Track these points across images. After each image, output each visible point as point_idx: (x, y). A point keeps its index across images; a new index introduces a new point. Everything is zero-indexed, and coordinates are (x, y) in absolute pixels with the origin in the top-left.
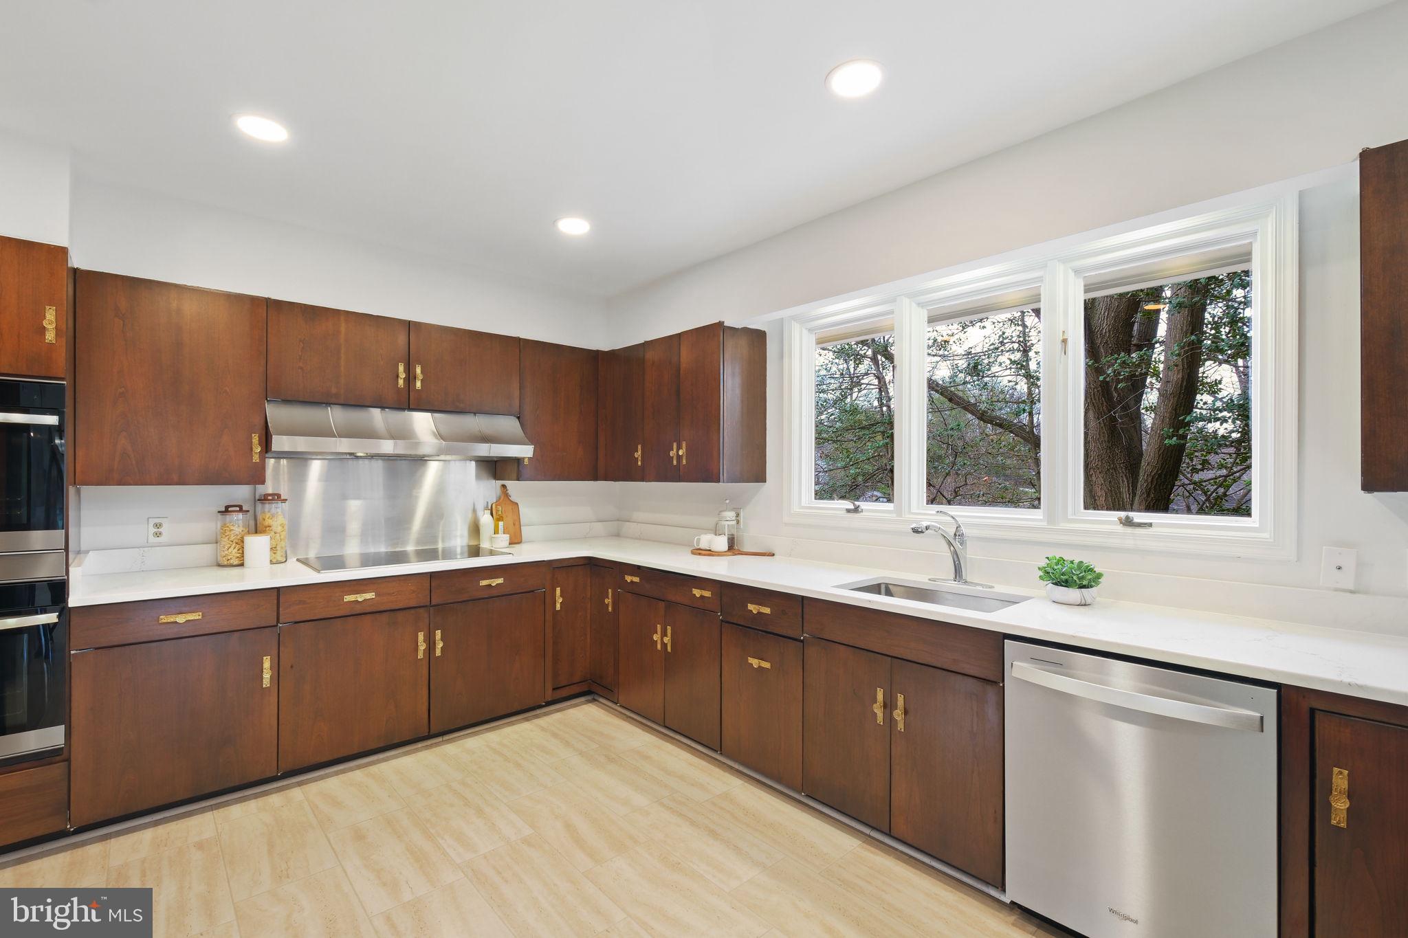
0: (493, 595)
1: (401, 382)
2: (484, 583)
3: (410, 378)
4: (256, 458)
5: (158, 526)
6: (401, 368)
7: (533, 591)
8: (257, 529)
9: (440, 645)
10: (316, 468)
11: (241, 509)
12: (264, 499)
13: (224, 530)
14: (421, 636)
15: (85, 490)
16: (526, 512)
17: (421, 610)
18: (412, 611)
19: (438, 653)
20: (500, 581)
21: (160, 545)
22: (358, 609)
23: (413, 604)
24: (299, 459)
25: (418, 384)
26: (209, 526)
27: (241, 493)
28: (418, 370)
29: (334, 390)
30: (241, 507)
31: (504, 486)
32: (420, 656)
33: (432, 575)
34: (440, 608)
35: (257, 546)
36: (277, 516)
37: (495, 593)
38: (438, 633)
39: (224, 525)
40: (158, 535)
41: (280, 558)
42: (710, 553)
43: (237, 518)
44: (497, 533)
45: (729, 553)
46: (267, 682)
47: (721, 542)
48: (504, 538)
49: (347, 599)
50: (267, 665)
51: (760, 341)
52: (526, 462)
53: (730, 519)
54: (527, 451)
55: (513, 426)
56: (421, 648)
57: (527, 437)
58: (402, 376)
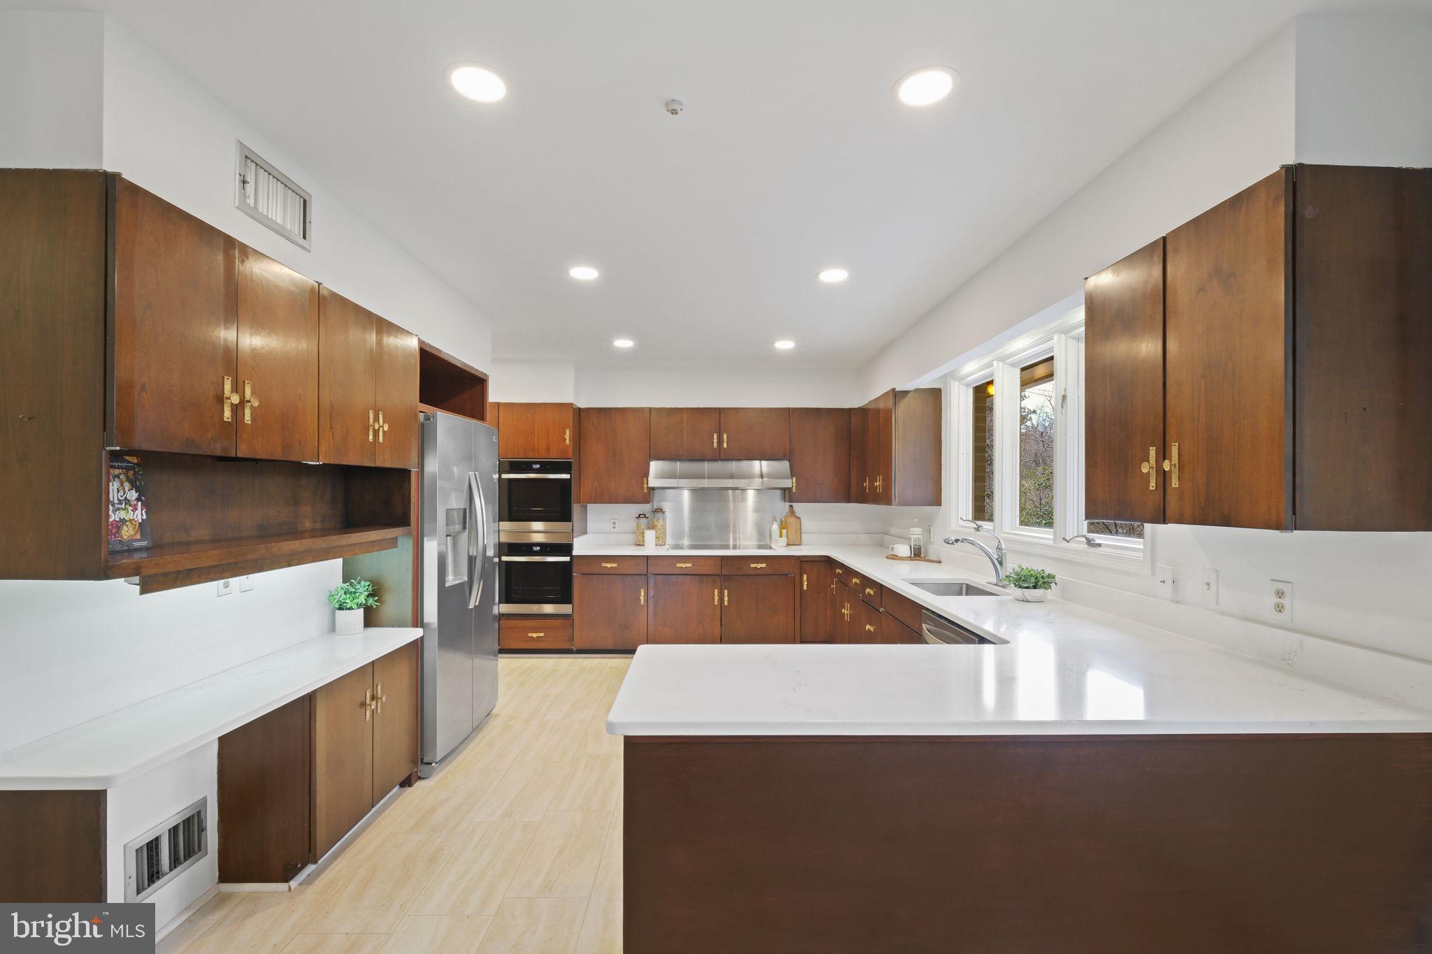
0: (758, 574)
1: (715, 445)
2: (753, 565)
3: (720, 441)
4: (645, 490)
5: (614, 523)
6: (715, 436)
7: (786, 575)
8: (651, 527)
9: (726, 599)
11: (645, 517)
12: (655, 511)
13: (637, 527)
14: (716, 591)
15: (590, 507)
17: (716, 577)
18: (712, 577)
19: (726, 603)
20: (764, 565)
21: (615, 533)
22: (683, 571)
23: (711, 573)
25: (725, 445)
26: (632, 524)
27: (646, 508)
28: (725, 436)
29: (680, 452)
30: (645, 515)
31: (791, 506)
32: (716, 603)
33: (723, 558)
34: (727, 578)
35: (650, 535)
36: (659, 520)
37: (760, 572)
38: (726, 591)
39: (638, 525)
40: (614, 527)
41: (660, 542)
43: (643, 520)
44: (781, 537)
45: (910, 558)
46: (642, 602)
47: (903, 550)
48: (784, 540)
49: (678, 565)
50: (642, 594)
51: (935, 396)
52: (794, 490)
53: (916, 533)
54: (789, 483)
55: (784, 466)
56: (716, 598)
57: (793, 473)
58: (715, 441)
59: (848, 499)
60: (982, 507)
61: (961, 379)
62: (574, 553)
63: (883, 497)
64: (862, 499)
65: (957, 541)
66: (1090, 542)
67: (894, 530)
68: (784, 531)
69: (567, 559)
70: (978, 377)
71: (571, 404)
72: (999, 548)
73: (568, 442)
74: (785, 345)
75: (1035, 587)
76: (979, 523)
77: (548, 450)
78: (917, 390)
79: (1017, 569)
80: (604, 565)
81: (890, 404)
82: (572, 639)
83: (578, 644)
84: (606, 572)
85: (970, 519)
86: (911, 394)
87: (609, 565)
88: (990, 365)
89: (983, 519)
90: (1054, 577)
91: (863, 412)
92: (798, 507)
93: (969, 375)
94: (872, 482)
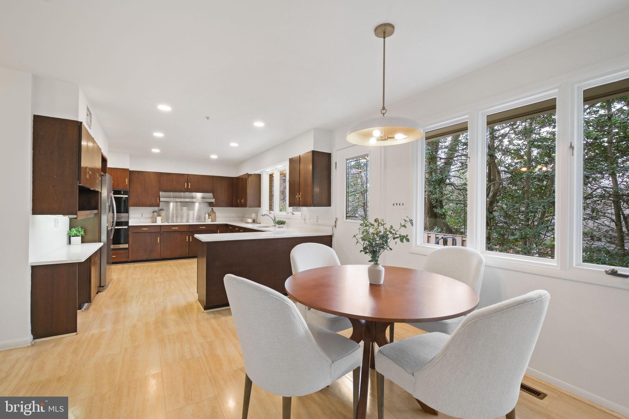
1: (186, 187)
2: (200, 228)
3: (188, 186)
4: (158, 202)
5: (142, 214)
6: (186, 184)
7: (212, 230)
8: (160, 216)
9: (191, 239)
10: (171, 204)
11: (156, 212)
12: (161, 210)
13: (153, 215)
14: (187, 237)
15: (131, 207)
16: (218, 214)
17: (187, 232)
19: (191, 241)
20: (204, 227)
21: (142, 218)
22: (175, 230)
23: (185, 231)
24: (168, 203)
25: (189, 187)
26: (151, 214)
27: (156, 209)
28: (189, 184)
29: (172, 189)
31: (212, 208)
32: (187, 241)
33: (190, 225)
34: (191, 232)
35: (159, 219)
36: (163, 213)
37: (203, 230)
38: (191, 237)
40: (142, 216)
41: (163, 220)
42: (248, 223)
43: (156, 214)
44: (209, 219)
45: (252, 223)
46: (158, 242)
47: (250, 220)
48: (210, 220)
49: (173, 228)
50: (158, 239)
51: (259, 176)
52: (214, 203)
53: (254, 215)
54: (213, 200)
55: (211, 195)
56: (187, 239)
57: (214, 197)
58: (186, 185)
59: (232, 206)
60: (271, 208)
61: (266, 172)
62: (130, 224)
63: (244, 205)
64: (237, 206)
65: (265, 215)
66: (293, 214)
67: (246, 216)
68: (210, 217)
69: (126, 227)
70: (270, 173)
71: (129, 169)
72: (275, 217)
73: (127, 183)
74: (214, 157)
75: (281, 224)
76: (271, 212)
77: (118, 186)
78: (255, 174)
79: (278, 220)
80: (142, 229)
81: (247, 177)
82: (128, 257)
83: (131, 259)
84: (143, 231)
85: (268, 210)
86: (252, 175)
87: (145, 229)
88: (273, 170)
89: (272, 211)
90: (285, 222)
91: (237, 178)
92: (214, 208)
93: (268, 172)
94: (240, 201)
